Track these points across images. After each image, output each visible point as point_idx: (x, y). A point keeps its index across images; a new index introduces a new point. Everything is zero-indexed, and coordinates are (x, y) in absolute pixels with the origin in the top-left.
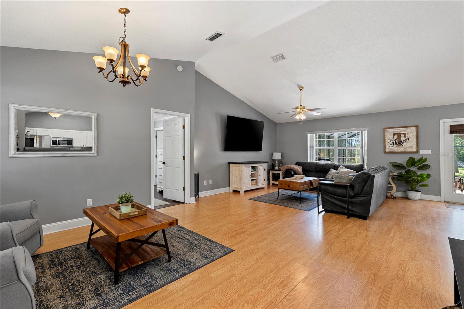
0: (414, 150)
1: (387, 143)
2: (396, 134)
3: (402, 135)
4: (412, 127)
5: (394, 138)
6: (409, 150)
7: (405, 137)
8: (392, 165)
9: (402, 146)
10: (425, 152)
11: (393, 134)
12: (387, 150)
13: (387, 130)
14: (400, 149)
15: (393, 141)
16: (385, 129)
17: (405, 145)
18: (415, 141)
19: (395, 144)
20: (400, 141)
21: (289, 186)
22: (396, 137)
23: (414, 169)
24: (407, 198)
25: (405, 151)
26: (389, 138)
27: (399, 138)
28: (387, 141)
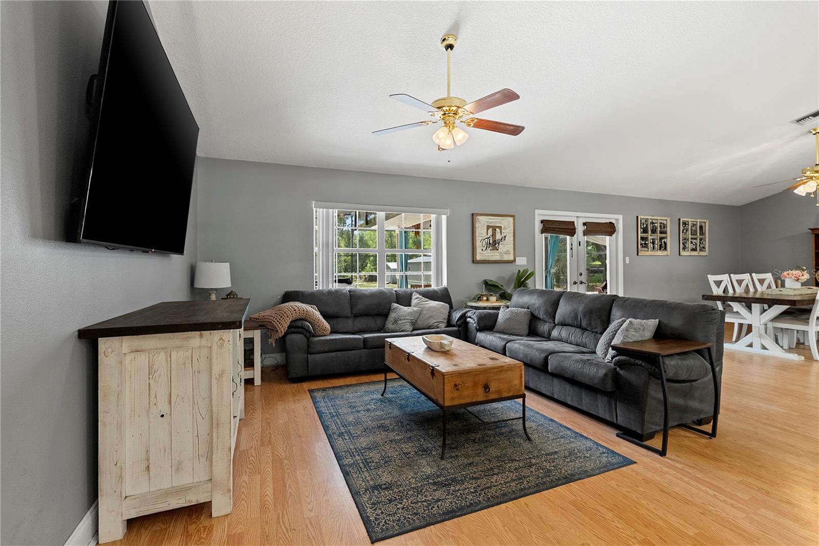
0: (511, 257)
1: (478, 244)
2: (491, 227)
3: (498, 230)
4: (509, 218)
5: (487, 234)
6: (506, 258)
7: (501, 233)
9: (497, 250)
10: (522, 261)
11: (485, 226)
12: (478, 258)
13: (477, 217)
14: (495, 255)
15: (486, 240)
16: (474, 215)
17: (502, 247)
18: (512, 242)
19: (488, 245)
20: (495, 241)
21: (486, 387)
22: (490, 231)
25: (502, 259)
26: (482, 233)
27: (494, 235)
28: (478, 239)
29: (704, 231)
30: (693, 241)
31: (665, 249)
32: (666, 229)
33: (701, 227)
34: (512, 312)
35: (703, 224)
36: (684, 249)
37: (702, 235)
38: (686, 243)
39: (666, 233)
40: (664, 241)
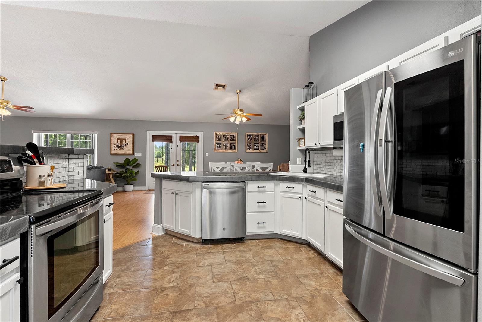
0: (131, 153)
1: (113, 146)
2: (119, 139)
3: (124, 140)
4: (130, 135)
5: (118, 142)
6: (128, 153)
7: (125, 142)
8: (115, 165)
9: (123, 149)
10: (138, 154)
11: (117, 139)
12: (112, 153)
13: (113, 135)
14: (122, 152)
15: (117, 145)
16: (111, 134)
17: (126, 148)
18: (132, 146)
19: (118, 147)
20: (122, 145)
22: (119, 141)
23: (130, 167)
24: (124, 191)
25: (125, 153)
26: (115, 142)
27: (121, 142)
28: (112, 144)
29: (265, 139)
30: (256, 145)
31: (235, 148)
32: (236, 138)
33: (263, 138)
35: (265, 136)
36: (249, 148)
37: (264, 141)
38: (251, 145)
39: (235, 140)
40: (234, 145)
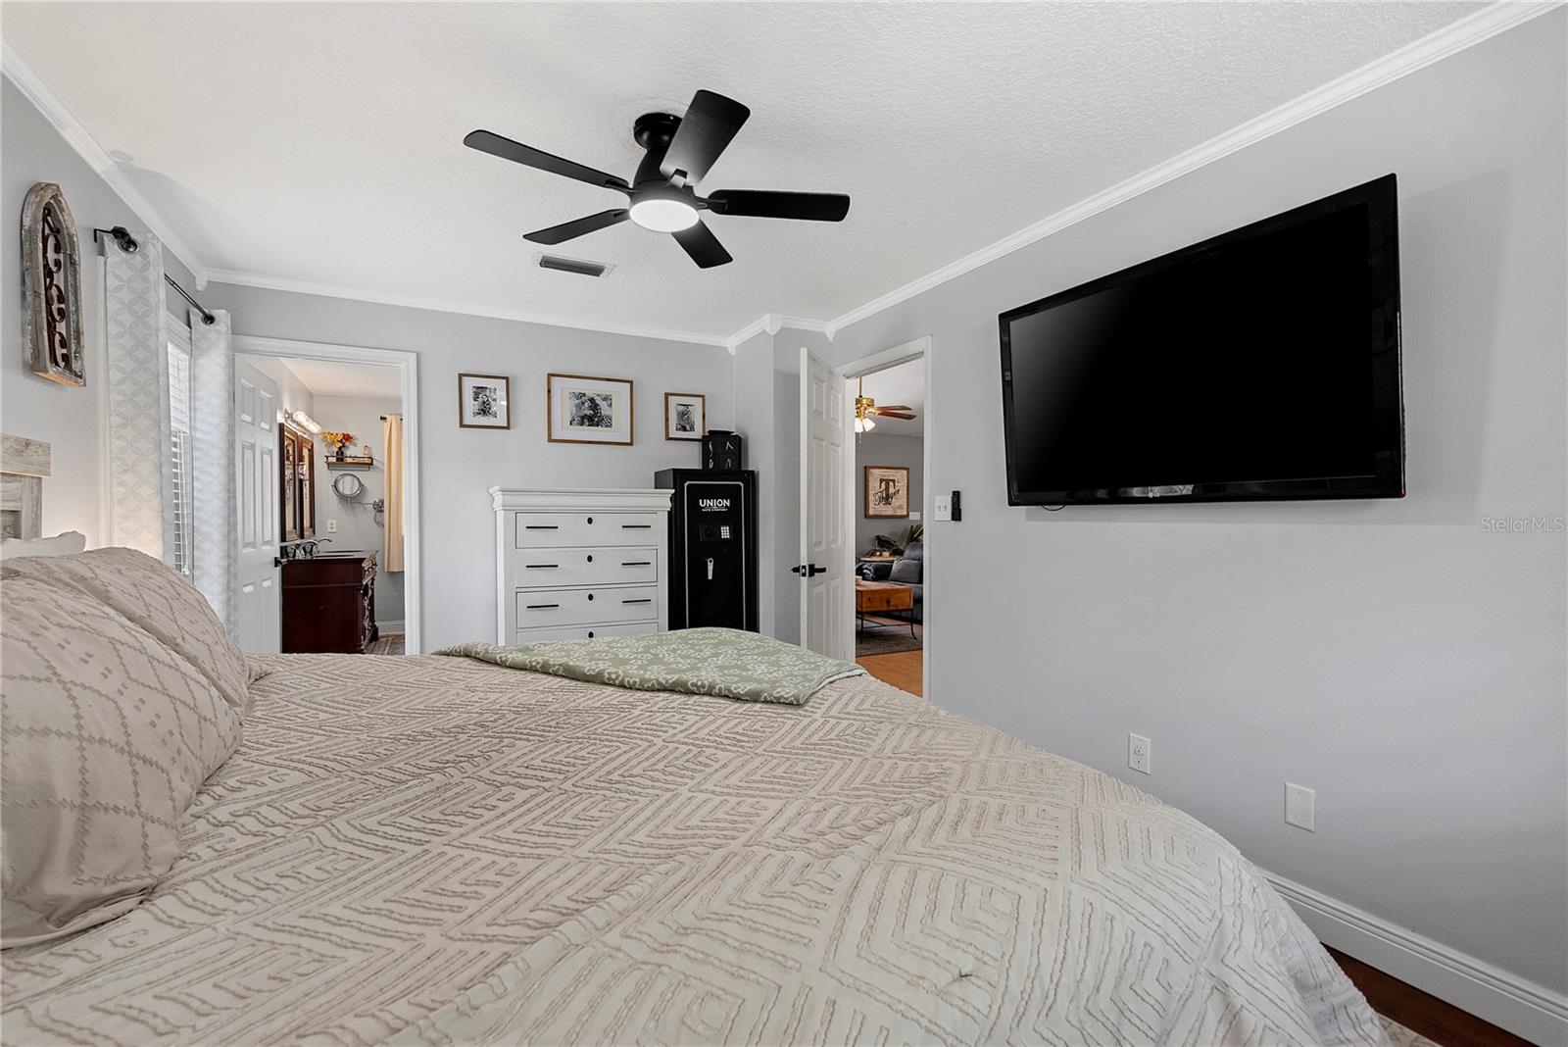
0: (904, 513)
1: (871, 498)
2: (884, 480)
3: (891, 483)
4: (903, 470)
5: (880, 488)
6: (899, 513)
7: (894, 486)
9: (891, 504)
10: (915, 517)
11: (879, 479)
12: (871, 513)
13: (872, 470)
14: (887, 511)
15: (879, 494)
16: (867, 467)
17: (895, 502)
18: (906, 496)
19: (881, 499)
20: (888, 495)
21: (888, 602)
22: (883, 484)
25: (895, 515)
26: (875, 487)
27: (887, 488)
28: (871, 493)
34: (904, 564)
